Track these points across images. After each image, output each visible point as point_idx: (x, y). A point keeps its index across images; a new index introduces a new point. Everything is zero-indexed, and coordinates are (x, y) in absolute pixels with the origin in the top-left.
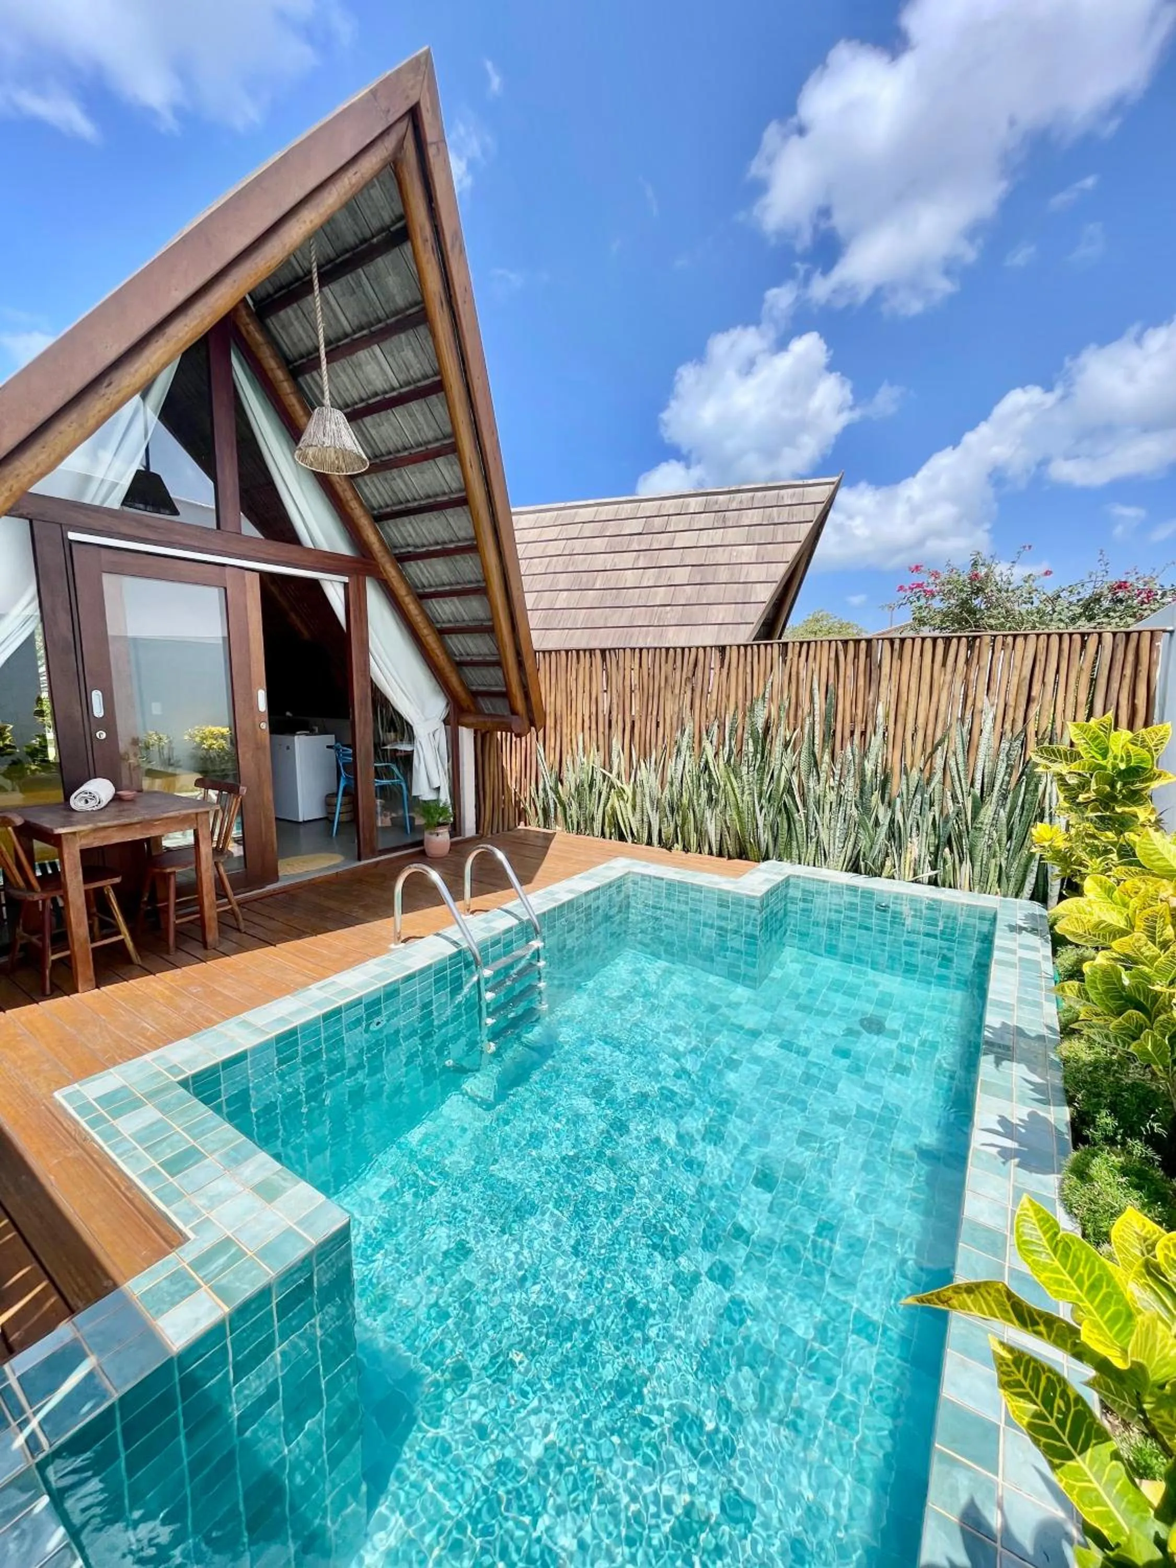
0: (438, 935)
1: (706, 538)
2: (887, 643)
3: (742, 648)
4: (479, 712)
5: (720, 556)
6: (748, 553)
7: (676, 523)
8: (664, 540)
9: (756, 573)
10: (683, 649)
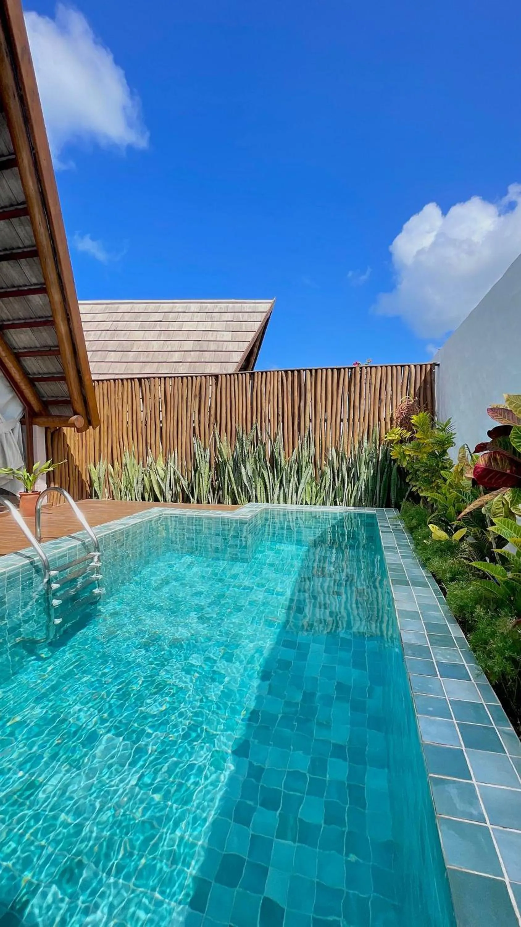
0: (16, 553)
1: (202, 326)
2: (308, 372)
3: (228, 376)
4: (49, 415)
5: (210, 336)
6: (227, 336)
7: (182, 317)
8: (175, 326)
9: (231, 346)
10: (192, 377)
